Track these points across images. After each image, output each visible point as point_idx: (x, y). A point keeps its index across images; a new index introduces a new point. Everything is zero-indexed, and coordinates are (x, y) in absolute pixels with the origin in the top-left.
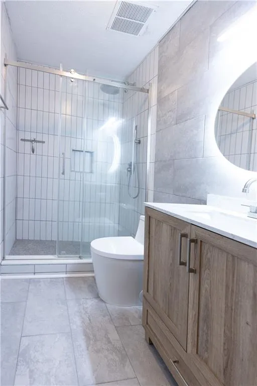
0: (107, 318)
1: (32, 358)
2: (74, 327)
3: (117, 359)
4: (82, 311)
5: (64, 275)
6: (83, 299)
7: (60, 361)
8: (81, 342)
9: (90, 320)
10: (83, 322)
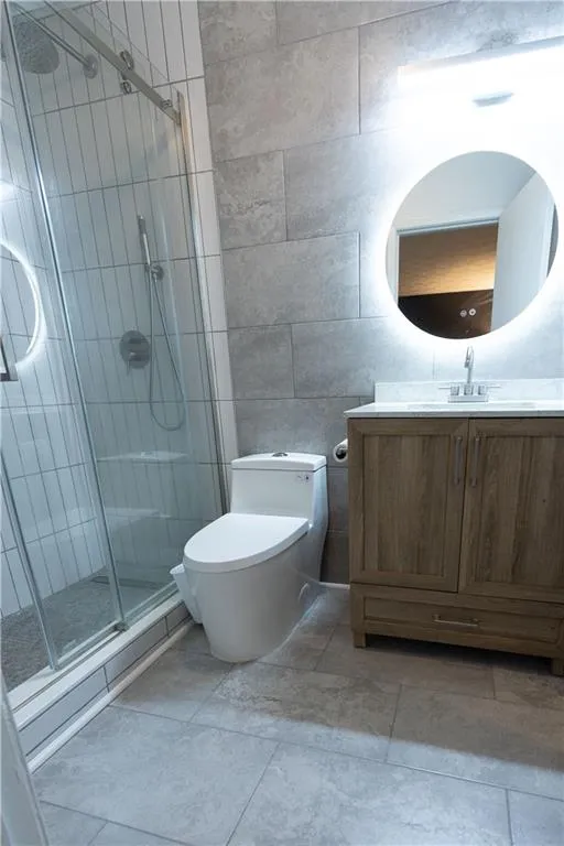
0: (289, 673)
1: (294, 835)
2: (272, 731)
3: (368, 694)
4: (245, 704)
5: (107, 698)
6: (214, 691)
7: (330, 780)
8: (311, 731)
9: (275, 700)
10: (271, 713)
